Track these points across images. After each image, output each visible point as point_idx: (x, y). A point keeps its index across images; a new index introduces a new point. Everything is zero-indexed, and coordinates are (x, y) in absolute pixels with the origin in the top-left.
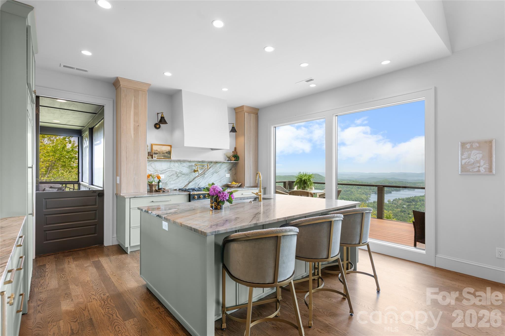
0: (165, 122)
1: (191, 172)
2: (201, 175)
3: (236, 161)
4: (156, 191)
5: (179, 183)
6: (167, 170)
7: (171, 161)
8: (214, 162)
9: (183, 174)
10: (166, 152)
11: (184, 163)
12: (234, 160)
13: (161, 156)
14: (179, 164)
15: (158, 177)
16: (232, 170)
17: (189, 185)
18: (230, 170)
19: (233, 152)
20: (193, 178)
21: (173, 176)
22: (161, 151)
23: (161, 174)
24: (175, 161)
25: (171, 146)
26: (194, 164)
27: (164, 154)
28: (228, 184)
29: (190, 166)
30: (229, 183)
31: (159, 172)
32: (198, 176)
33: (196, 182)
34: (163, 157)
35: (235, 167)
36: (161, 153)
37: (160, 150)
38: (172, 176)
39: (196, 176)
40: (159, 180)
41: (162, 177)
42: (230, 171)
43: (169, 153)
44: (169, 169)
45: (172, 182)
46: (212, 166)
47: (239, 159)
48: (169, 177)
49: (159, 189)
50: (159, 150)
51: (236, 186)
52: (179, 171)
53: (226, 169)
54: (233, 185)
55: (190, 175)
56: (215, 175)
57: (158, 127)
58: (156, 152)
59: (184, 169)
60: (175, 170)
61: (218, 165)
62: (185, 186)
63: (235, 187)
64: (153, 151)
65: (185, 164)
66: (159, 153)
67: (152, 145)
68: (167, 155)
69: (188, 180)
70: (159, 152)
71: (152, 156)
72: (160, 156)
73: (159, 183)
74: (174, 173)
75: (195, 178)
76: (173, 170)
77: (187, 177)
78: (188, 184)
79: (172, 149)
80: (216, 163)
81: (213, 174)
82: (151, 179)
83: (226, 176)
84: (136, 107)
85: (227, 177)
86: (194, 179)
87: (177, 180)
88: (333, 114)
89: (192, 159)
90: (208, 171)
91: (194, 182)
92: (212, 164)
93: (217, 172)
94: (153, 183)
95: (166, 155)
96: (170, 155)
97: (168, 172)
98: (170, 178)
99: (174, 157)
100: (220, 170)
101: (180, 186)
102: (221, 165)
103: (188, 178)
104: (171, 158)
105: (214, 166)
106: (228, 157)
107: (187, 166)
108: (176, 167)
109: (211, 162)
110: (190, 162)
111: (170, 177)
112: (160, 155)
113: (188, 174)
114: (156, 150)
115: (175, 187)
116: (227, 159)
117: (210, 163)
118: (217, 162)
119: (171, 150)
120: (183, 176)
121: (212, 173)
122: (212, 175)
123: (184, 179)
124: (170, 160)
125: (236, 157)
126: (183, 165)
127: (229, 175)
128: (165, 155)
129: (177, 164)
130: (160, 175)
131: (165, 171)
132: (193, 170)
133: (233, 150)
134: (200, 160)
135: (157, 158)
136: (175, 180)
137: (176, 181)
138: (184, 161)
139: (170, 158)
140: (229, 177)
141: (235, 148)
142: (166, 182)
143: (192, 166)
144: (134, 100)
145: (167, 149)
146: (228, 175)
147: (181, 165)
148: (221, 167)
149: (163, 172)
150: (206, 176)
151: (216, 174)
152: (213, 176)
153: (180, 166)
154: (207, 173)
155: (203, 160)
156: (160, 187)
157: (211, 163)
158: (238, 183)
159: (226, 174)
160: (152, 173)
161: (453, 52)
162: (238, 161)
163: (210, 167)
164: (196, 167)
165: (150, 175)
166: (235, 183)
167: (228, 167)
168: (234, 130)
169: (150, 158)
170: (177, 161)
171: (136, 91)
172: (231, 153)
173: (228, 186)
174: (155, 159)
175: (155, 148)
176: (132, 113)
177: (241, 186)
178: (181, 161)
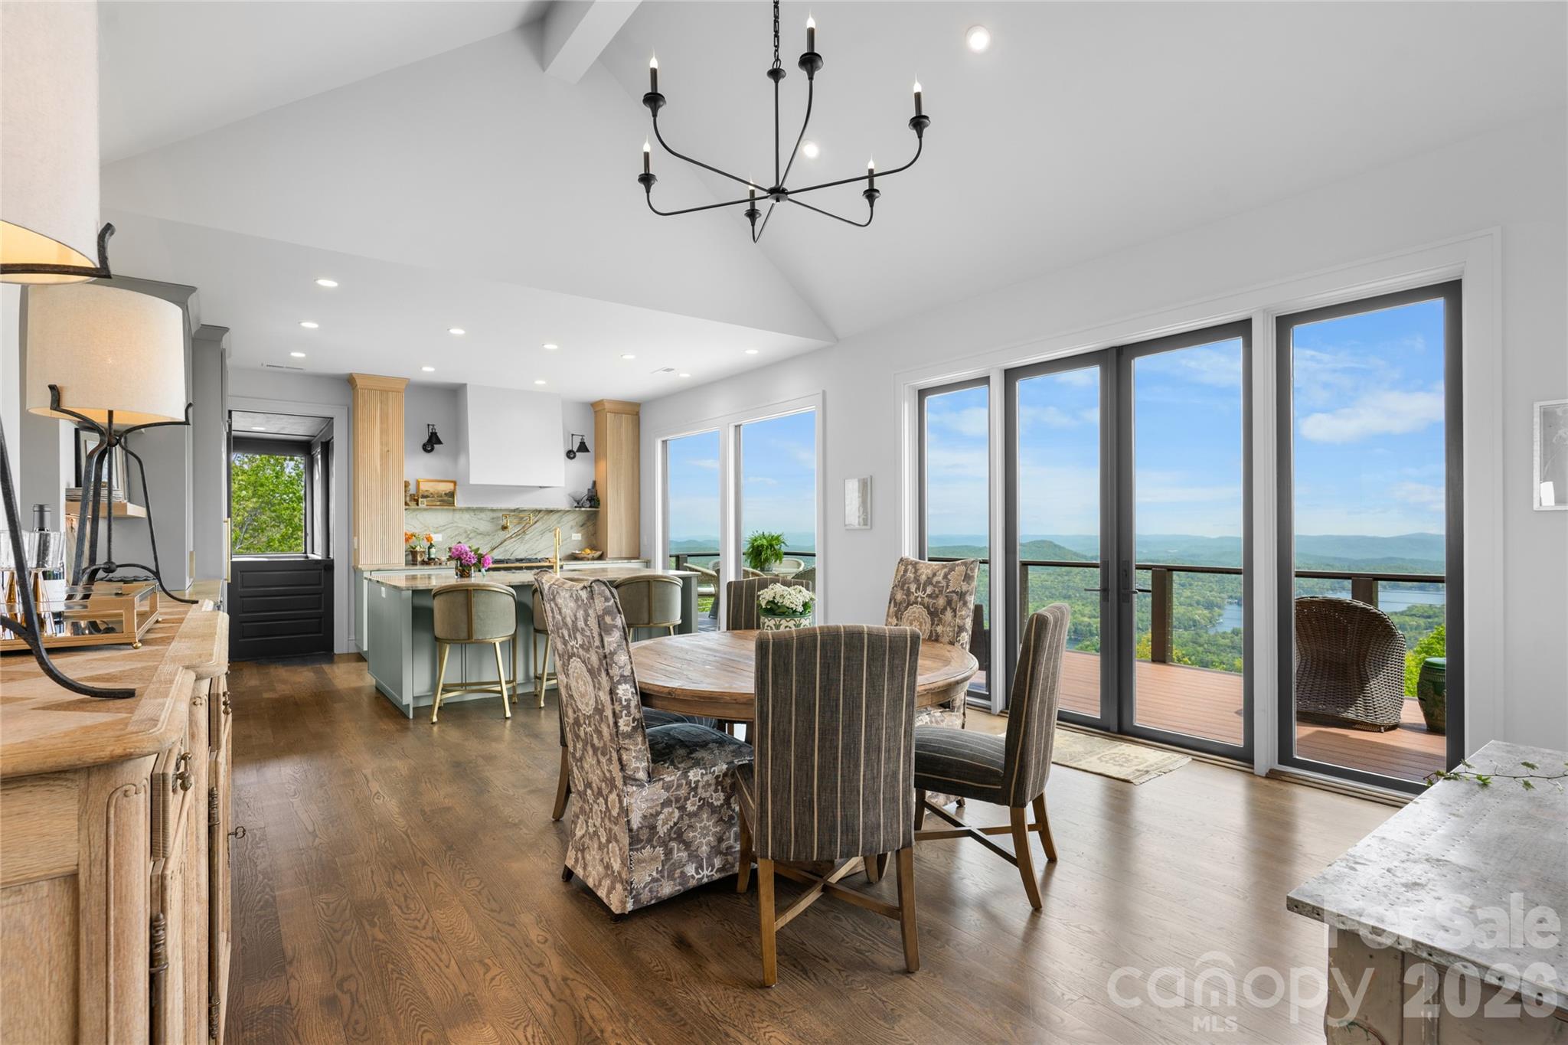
0: (439, 442)
1: (496, 531)
2: (517, 534)
3: (594, 507)
4: (424, 563)
6: (447, 527)
7: (454, 510)
8: (546, 511)
9: (482, 533)
10: (445, 494)
11: (481, 514)
12: (588, 506)
13: (434, 501)
14: (472, 516)
15: (429, 539)
16: (586, 526)
17: (492, 552)
18: (582, 526)
19: (589, 490)
20: (499, 541)
21: (459, 537)
22: (436, 492)
23: (435, 533)
24: (461, 510)
25: (455, 483)
26: (501, 515)
27: (441, 497)
28: (574, 553)
29: (493, 519)
30: (577, 552)
32: (511, 537)
33: (507, 548)
34: (438, 503)
35: (593, 520)
36: (435, 496)
37: (434, 490)
38: (457, 537)
39: (507, 536)
40: (431, 544)
41: (437, 538)
42: (582, 528)
43: (452, 495)
44: (451, 525)
46: (542, 518)
47: (599, 504)
48: (452, 538)
49: (430, 559)
50: (432, 490)
51: (590, 556)
52: (470, 528)
53: (573, 523)
54: (582, 556)
55: (495, 535)
56: (549, 535)
57: (429, 449)
58: (426, 494)
59: (483, 524)
60: (463, 525)
61: (555, 516)
63: (588, 560)
64: (422, 491)
65: (483, 515)
66: (431, 496)
67: (418, 483)
68: (447, 500)
69: (489, 545)
70: (431, 493)
71: (417, 501)
72: (432, 501)
73: (429, 548)
74: (461, 531)
75: (505, 540)
76: (460, 525)
77: (488, 538)
79: (457, 487)
80: (550, 512)
81: (542, 533)
82: (413, 542)
83: (573, 538)
84: (384, 418)
85: (574, 540)
86: (502, 543)
88: (728, 424)
89: (495, 506)
90: (533, 527)
91: (503, 548)
92: (540, 515)
93: (551, 530)
94: (418, 549)
95: (445, 498)
96: (454, 498)
97: (447, 530)
98: (453, 540)
99: (459, 502)
100: (559, 526)
102: (561, 518)
103: (490, 541)
104: (455, 504)
105: (545, 518)
106: (576, 501)
107: (488, 519)
108: (466, 521)
109: (540, 511)
110: (493, 510)
111: (454, 538)
112: (433, 498)
113: (490, 532)
114: (427, 490)
116: (576, 504)
117: (536, 513)
118: (552, 511)
119: (455, 489)
120: (480, 537)
122: (541, 536)
123: (482, 542)
124: (453, 507)
125: (594, 500)
126: (479, 517)
127: (580, 535)
128: (442, 499)
129: (467, 516)
130: (432, 535)
131: (443, 528)
132: (500, 527)
133: (590, 487)
134: (513, 506)
135: (427, 505)
138: (481, 510)
139: (452, 505)
140: (580, 538)
141: (594, 483)
142: (445, 547)
143: (498, 518)
144: (381, 409)
145: (449, 487)
146: (577, 537)
147: (475, 516)
148: (562, 520)
149: (440, 529)
150: (527, 537)
151: (551, 533)
152: (543, 538)
153: (473, 519)
154: (529, 532)
155: (517, 507)
156: (433, 556)
158: (597, 550)
159: (573, 535)
160: (416, 531)
161: (838, 340)
162: (598, 508)
163: (535, 520)
164: (505, 521)
165: (413, 535)
166: (588, 551)
167: (577, 519)
168: (583, 448)
169: (413, 504)
170: (468, 509)
171: (384, 392)
172: (583, 491)
173: (574, 557)
174: (424, 506)
175: (424, 487)
176: (377, 431)
177: (601, 558)
178: (475, 510)
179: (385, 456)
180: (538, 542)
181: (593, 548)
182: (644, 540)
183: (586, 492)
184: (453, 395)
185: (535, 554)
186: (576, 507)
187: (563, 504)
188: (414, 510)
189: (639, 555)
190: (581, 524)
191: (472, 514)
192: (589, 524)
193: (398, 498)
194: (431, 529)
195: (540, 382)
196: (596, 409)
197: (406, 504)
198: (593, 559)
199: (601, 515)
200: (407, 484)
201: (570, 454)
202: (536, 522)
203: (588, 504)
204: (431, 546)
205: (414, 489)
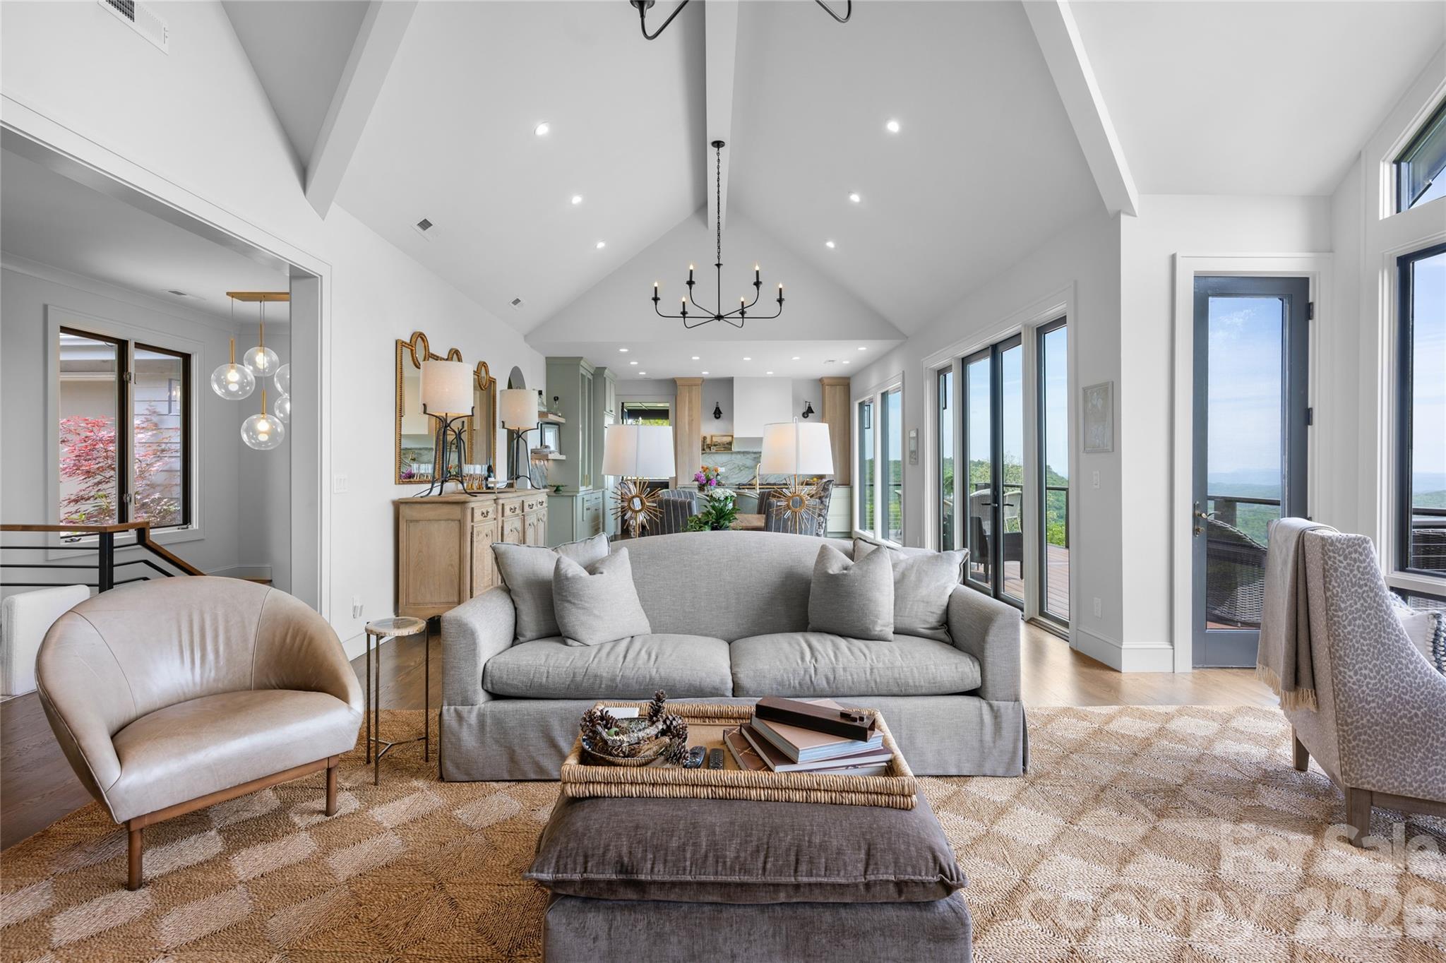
0: (721, 413)
5: (742, 478)
6: (728, 463)
10: (726, 444)
14: (742, 457)
15: (716, 471)
17: (754, 480)
21: (735, 469)
22: (722, 442)
23: (721, 467)
24: (735, 453)
25: (732, 437)
27: (724, 445)
29: (755, 458)
34: (723, 449)
40: (718, 473)
41: (721, 470)
43: (730, 443)
44: (730, 462)
45: (733, 476)
48: (730, 470)
50: (719, 442)
52: (741, 464)
54: (809, 482)
57: (717, 417)
58: (716, 444)
59: (748, 461)
60: (736, 463)
62: (749, 482)
64: (713, 442)
65: (748, 456)
67: (712, 437)
68: (727, 447)
69: (752, 475)
70: (719, 444)
71: (710, 448)
72: (720, 448)
74: (736, 466)
76: (734, 462)
77: (751, 470)
79: (733, 439)
82: (707, 472)
87: (740, 475)
88: (876, 392)
89: (755, 450)
96: (731, 446)
97: (729, 465)
99: (735, 448)
101: (743, 481)
103: (753, 473)
104: (732, 450)
107: (752, 458)
108: (739, 460)
110: (754, 453)
111: (732, 470)
112: (720, 446)
113: (752, 468)
114: (716, 442)
115: (737, 482)
119: (732, 441)
120: (746, 469)
123: (747, 473)
124: (731, 452)
126: (746, 457)
129: (739, 456)
131: (726, 464)
135: (716, 451)
136: (737, 474)
138: (748, 453)
139: (730, 450)
142: (726, 475)
143: (757, 458)
144: (689, 395)
145: (728, 439)
147: (744, 457)
149: (724, 464)
160: (710, 466)
161: (907, 337)
165: (707, 468)
166: (815, 479)
168: (810, 410)
169: (708, 450)
170: (739, 453)
171: (690, 386)
174: (714, 451)
175: (714, 439)
176: (687, 408)
178: (744, 453)
179: (690, 423)
184: (729, 382)
188: (709, 453)
191: (742, 455)
193: (698, 446)
194: (719, 464)
195: (770, 373)
196: (821, 382)
197: (704, 450)
200: (705, 438)
201: (805, 416)
204: (718, 475)
205: (708, 441)
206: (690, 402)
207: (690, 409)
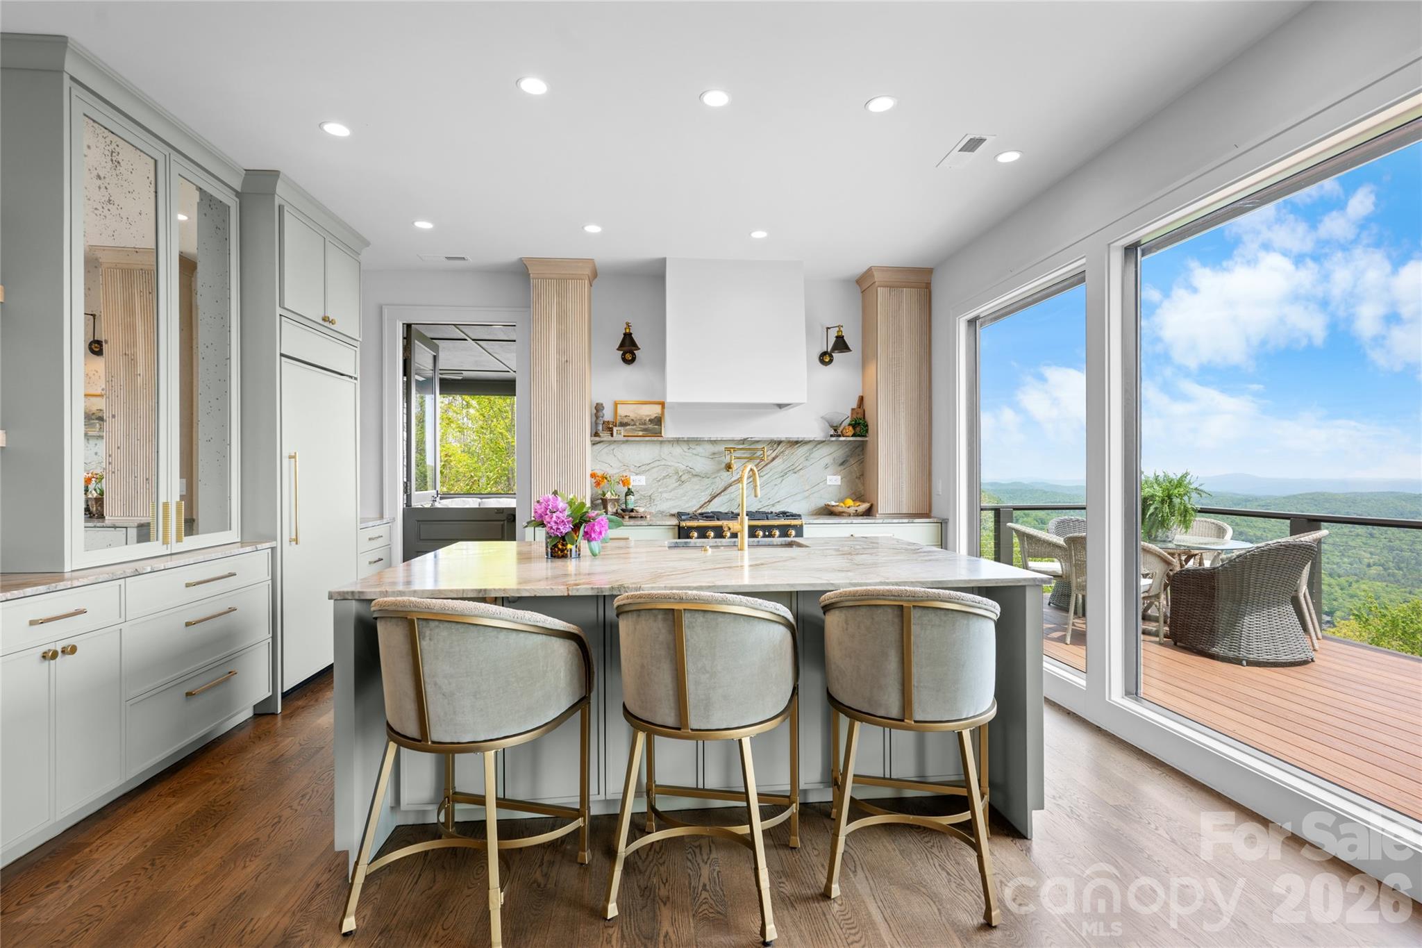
0: (637, 349)
1: (719, 471)
3: (859, 436)
5: (685, 498)
6: (652, 465)
7: (661, 442)
8: (789, 442)
9: (696, 475)
10: (650, 420)
11: (698, 446)
12: (851, 434)
13: (636, 431)
14: (686, 450)
15: (625, 482)
16: (847, 464)
17: (713, 502)
18: (842, 464)
19: (853, 409)
20: (721, 486)
21: (668, 480)
22: (638, 417)
23: (637, 474)
24: (670, 442)
25: (663, 405)
26: (723, 448)
27: (645, 424)
28: (829, 505)
29: (714, 454)
30: (833, 503)
31: (632, 470)
32: (739, 481)
33: (733, 496)
34: (641, 433)
35: (859, 455)
36: (637, 424)
37: (636, 415)
38: (665, 480)
39: (733, 479)
40: (629, 489)
41: (637, 481)
42: (842, 467)
43: (658, 421)
44: (657, 463)
45: (665, 495)
46: (783, 452)
47: (867, 431)
48: (659, 481)
49: (625, 510)
50: (632, 416)
51: (852, 510)
52: (683, 467)
53: (828, 460)
54: (840, 509)
55: (716, 477)
56: (791, 478)
57: (628, 359)
58: (625, 420)
59: (700, 461)
60: (673, 464)
61: (802, 450)
62: (700, 507)
63: (849, 516)
64: (618, 418)
65: (699, 449)
66: (632, 423)
67: (616, 404)
68: (653, 428)
69: (709, 491)
70: (633, 420)
71: (611, 430)
72: (633, 430)
73: (627, 495)
74: (671, 471)
75: (730, 485)
76: (669, 464)
77: (707, 481)
78: (710, 501)
79: (666, 410)
80: (795, 443)
81: (784, 475)
82: (605, 485)
83: (828, 483)
85: (830, 486)
86: (725, 489)
87: (680, 491)
89: (716, 436)
90: (769, 466)
91: (728, 496)
92: (780, 449)
93: (796, 470)
94: (608, 496)
95: (650, 426)
96: (661, 425)
97: (655, 470)
98: (660, 483)
99: (669, 431)
100: (807, 463)
101: (687, 506)
102: (811, 452)
103: (710, 487)
104: (663, 435)
105: (786, 453)
106: (832, 426)
107: (707, 455)
108: (676, 457)
109: (779, 443)
110: (712, 442)
111: (661, 481)
112: (635, 427)
113: (708, 476)
114: (626, 416)
115: (674, 507)
116: (832, 432)
117: (775, 446)
118: (797, 442)
119: (662, 414)
120: (695, 479)
121: (782, 474)
122: (781, 479)
123: (697, 487)
124: (660, 439)
125: (860, 425)
126: (694, 452)
127: (839, 477)
128: (647, 427)
129: (677, 450)
130: (632, 477)
131: (648, 467)
132: (723, 465)
133: (855, 406)
134: (740, 435)
135: (624, 436)
136: (674, 489)
137: (676, 491)
138: (698, 441)
139: (659, 435)
140: (839, 483)
141: (861, 399)
142: (649, 494)
143: (719, 453)
145: (654, 411)
146: (835, 480)
147: (690, 451)
148: (811, 456)
149: (643, 468)
150: (762, 481)
151: (796, 475)
152: (784, 481)
153: (687, 454)
154: (765, 473)
155: (745, 436)
156: (631, 506)
157: (779, 445)
158: (864, 501)
159: (829, 477)
160: (610, 471)
162: (865, 436)
163: (773, 455)
164: (728, 458)
165: (604, 477)
166: (849, 502)
167: (835, 455)
168: (841, 345)
169: (605, 436)
170: (678, 441)
171: (562, 279)
172: (844, 412)
173: (828, 512)
174: (621, 438)
175: (623, 411)
176: (554, 334)
177: (869, 513)
178: (689, 441)
179: (563, 367)
180: (776, 488)
181: (859, 498)
182: (939, 486)
183: (849, 413)
185: (773, 505)
186: (831, 436)
187: (815, 431)
188: (611, 443)
189: (930, 510)
190: (841, 461)
191: (685, 447)
192: (852, 461)
193: (579, 425)
194: (632, 468)
196: (864, 284)
197: (596, 434)
198: (857, 515)
199: (870, 447)
200: (599, 408)
201: (825, 358)
202: (774, 459)
203: (850, 431)
204: (629, 492)
205: (608, 415)
206: (562, 316)
207: (562, 335)
